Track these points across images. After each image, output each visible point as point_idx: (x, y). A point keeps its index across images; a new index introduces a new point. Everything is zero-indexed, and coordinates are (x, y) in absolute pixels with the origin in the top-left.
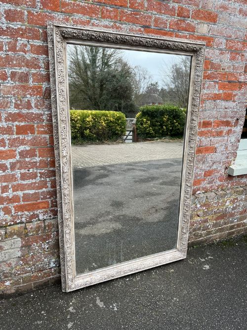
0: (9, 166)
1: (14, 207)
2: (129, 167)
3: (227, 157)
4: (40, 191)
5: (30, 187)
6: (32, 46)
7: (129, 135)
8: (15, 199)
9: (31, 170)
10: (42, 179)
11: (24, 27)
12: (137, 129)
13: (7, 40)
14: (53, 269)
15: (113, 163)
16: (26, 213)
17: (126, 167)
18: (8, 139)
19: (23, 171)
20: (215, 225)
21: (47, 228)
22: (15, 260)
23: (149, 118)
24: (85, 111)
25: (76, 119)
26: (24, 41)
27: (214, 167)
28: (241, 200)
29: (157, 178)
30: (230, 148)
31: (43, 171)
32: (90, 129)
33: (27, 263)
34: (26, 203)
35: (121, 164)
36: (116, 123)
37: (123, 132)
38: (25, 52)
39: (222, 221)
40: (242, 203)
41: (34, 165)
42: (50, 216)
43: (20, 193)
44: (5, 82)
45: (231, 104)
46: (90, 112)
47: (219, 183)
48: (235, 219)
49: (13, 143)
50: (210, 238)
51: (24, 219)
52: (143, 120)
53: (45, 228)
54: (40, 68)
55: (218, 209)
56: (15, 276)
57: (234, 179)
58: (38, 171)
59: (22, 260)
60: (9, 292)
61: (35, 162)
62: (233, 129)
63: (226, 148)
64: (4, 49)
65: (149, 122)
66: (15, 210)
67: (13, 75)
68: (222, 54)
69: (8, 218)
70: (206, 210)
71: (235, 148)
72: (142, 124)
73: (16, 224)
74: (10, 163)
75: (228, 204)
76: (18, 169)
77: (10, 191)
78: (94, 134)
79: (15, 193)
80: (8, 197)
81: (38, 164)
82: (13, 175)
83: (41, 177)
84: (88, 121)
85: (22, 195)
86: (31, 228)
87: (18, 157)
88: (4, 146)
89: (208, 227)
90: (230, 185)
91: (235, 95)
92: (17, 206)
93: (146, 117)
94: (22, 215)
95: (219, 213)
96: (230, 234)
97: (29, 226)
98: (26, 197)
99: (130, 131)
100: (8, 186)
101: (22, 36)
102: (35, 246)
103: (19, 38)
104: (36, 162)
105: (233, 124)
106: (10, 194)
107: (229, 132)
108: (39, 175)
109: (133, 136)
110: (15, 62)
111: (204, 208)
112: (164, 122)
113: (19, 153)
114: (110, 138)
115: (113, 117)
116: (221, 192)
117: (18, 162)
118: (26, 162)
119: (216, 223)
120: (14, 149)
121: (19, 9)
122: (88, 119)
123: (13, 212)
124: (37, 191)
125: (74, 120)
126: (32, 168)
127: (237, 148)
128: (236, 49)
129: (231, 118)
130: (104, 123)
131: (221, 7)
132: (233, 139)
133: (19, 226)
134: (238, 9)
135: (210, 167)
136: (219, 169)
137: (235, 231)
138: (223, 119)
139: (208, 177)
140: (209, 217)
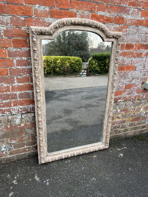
2: (81, 90)
3: (144, 75)
7: (84, 72)
12: (89, 68)
15: (71, 88)
17: (79, 90)
20: (130, 125)
23: (96, 61)
24: (57, 57)
25: (50, 61)
27: (133, 82)
29: (97, 97)
32: (59, 68)
35: (76, 89)
36: (76, 64)
37: (80, 69)
39: (136, 122)
46: (59, 57)
47: (136, 94)
48: (146, 121)
50: (127, 133)
52: (93, 62)
55: (134, 114)
63: (144, 67)
65: (97, 64)
70: (125, 114)
72: (92, 65)
75: (142, 110)
78: (62, 71)
84: (58, 63)
89: (125, 126)
90: (144, 96)
93: (95, 60)
95: (135, 116)
96: (142, 131)
99: (85, 70)
107: (147, 54)
109: (87, 72)
111: (123, 113)
112: (106, 64)
114: (72, 74)
115: (74, 60)
116: (137, 101)
119: (132, 124)
122: (58, 61)
125: (49, 62)
130: (68, 64)
135: (130, 82)
136: (137, 83)
137: (146, 129)
138: (143, 43)
139: (128, 90)
140: (127, 119)
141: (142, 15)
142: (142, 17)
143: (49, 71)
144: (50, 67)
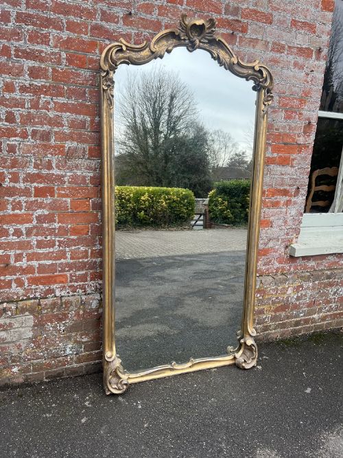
0: (24, 232)
1: (28, 279)
3: (287, 234)
4: (58, 262)
5: (46, 256)
6: (55, 103)
8: (30, 270)
9: (49, 238)
10: (61, 248)
11: (48, 84)
13: (29, 98)
14: (69, 357)
16: (41, 287)
18: (25, 202)
19: (40, 238)
20: (273, 319)
21: (64, 306)
22: (25, 341)
26: (48, 98)
27: (271, 244)
28: (308, 288)
30: (290, 223)
31: (62, 239)
33: (38, 347)
34: (41, 275)
38: (48, 110)
39: (283, 314)
40: (309, 293)
41: (52, 232)
42: (68, 293)
43: (35, 263)
44: (25, 140)
45: (288, 169)
47: (277, 265)
48: (301, 313)
49: (31, 206)
50: (269, 334)
51: (37, 295)
53: (62, 305)
54: (63, 126)
55: (277, 298)
56: (25, 361)
57: (298, 261)
58: (57, 239)
59: (34, 342)
60: (16, 381)
61: (53, 229)
62: (293, 199)
63: (286, 222)
64: (26, 107)
66: (29, 283)
67: (34, 133)
68: (274, 112)
69: (21, 291)
70: (261, 298)
71: (297, 223)
73: (29, 299)
74: (26, 228)
75: (290, 291)
76: (35, 235)
77: (24, 260)
79: (29, 263)
80: (21, 267)
81: (57, 231)
82: (29, 242)
83: (59, 246)
85: (37, 266)
86: (46, 305)
87: (35, 222)
88: (21, 209)
89: (264, 319)
90: (292, 269)
91: (293, 160)
92: (31, 278)
94: (37, 289)
95: (279, 302)
96: (295, 332)
97: (43, 302)
98: (42, 268)
100: (22, 254)
101: (45, 93)
102: (49, 326)
103: (42, 96)
104: (55, 229)
105: (293, 193)
106: (24, 263)
107: (288, 203)
108: (57, 243)
110: (36, 120)
111: (259, 295)
113: (36, 217)
116: (281, 277)
117: (35, 227)
118: (43, 228)
119: (276, 316)
120: (31, 212)
121: (43, 66)
123: (26, 284)
124: (54, 262)
126: (49, 235)
127: (300, 222)
128: (292, 107)
129: (290, 186)
131: (271, 61)
132: (293, 211)
133: (32, 301)
134: (293, 62)
135: (266, 244)
136: (277, 247)
137: (301, 328)
138: (279, 187)
139: (263, 257)
140: (266, 307)
141: (273, 151)
142: (273, 153)
143: (124, 217)
144: (127, 210)
